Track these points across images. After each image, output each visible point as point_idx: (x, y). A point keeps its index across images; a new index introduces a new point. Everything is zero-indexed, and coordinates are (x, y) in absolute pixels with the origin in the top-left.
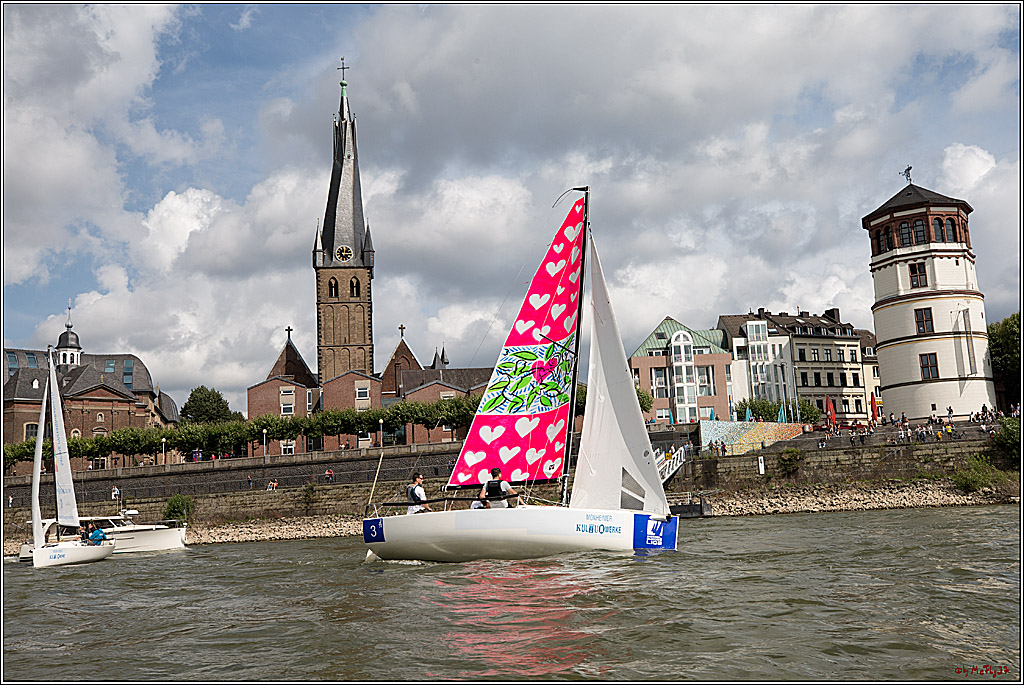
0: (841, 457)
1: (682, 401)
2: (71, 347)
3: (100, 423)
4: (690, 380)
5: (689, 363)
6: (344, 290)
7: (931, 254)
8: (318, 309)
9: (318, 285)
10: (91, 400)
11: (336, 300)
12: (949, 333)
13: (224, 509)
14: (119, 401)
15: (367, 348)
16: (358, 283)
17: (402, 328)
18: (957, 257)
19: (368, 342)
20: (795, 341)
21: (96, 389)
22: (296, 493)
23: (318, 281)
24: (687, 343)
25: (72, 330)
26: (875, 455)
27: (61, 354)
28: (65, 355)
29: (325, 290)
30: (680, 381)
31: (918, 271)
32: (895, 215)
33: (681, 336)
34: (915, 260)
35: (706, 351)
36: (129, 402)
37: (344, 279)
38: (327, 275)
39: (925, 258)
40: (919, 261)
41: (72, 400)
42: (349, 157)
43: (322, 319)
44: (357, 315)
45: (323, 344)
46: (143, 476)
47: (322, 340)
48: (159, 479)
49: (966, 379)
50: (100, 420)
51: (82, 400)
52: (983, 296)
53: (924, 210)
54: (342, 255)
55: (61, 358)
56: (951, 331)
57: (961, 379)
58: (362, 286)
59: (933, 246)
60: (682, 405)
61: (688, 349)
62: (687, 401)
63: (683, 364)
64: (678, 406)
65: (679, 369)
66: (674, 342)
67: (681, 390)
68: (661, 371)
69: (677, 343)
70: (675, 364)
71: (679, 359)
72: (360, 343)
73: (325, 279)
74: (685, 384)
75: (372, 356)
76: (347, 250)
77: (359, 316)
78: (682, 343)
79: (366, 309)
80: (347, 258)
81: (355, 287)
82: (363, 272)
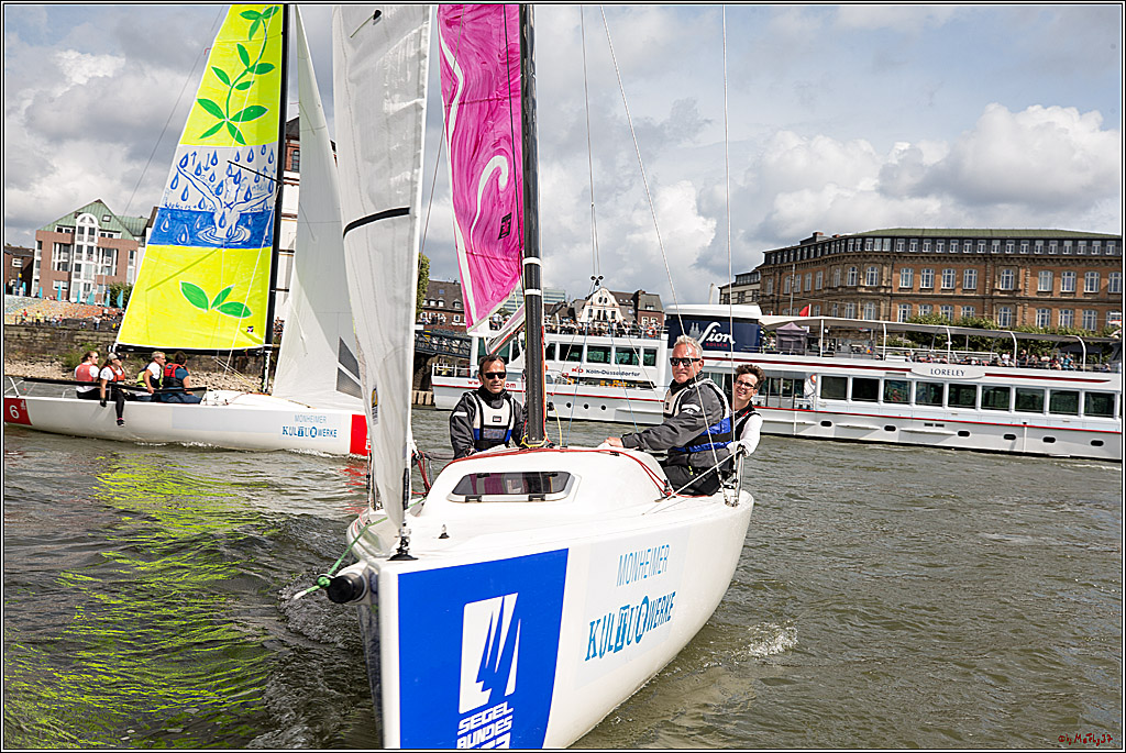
0: (22, 333)
1: (78, 277)
4: (89, 258)
5: (91, 244)
24: (92, 226)
26: (48, 335)
30: (79, 258)
33: (87, 219)
35: (115, 236)
60: (78, 280)
61: (92, 231)
62: (82, 276)
63: (85, 243)
64: (73, 280)
65: (80, 249)
66: (78, 223)
67: (78, 267)
68: (66, 247)
69: (82, 224)
70: (77, 243)
71: (81, 239)
74: (83, 262)
78: (87, 224)
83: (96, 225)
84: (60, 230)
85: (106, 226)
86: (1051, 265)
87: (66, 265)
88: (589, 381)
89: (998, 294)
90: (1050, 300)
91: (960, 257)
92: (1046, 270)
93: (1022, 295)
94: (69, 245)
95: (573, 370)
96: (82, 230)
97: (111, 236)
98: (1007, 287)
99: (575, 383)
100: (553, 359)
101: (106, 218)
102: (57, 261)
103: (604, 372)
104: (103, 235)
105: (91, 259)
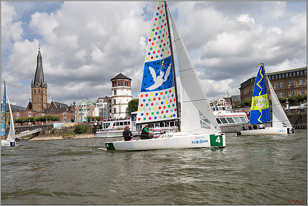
1: (83, 116)
6: (37, 92)
7: (117, 89)
8: (32, 96)
11: (35, 94)
15: (41, 103)
17: (52, 98)
20: (109, 103)
29: (33, 92)
30: (83, 112)
32: (113, 80)
34: (115, 89)
37: (37, 89)
38: (34, 88)
42: (39, 64)
43: (33, 98)
47: (33, 102)
52: (132, 97)
53: (116, 80)
56: (118, 104)
57: (120, 113)
59: (117, 87)
61: (85, 106)
63: (84, 109)
67: (83, 114)
68: (80, 110)
70: (82, 109)
72: (40, 102)
73: (33, 90)
74: (84, 113)
75: (42, 105)
76: (38, 84)
77: (40, 97)
78: (84, 104)
79: (41, 96)
80: (38, 85)
81: (39, 91)
82: (41, 88)
83: (85, 104)
84: (79, 106)
85: (88, 104)
86: (302, 78)
88: (119, 129)
89: (289, 88)
90: (303, 87)
91: (278, 79)
92: (301, 79)
93: (295, 87)
96: (83, 105)
97: (89, 106)
98: (291, 85)
99: (117, 130)
101: (88, 102)
104: (88, 106)
105: (85, 112)
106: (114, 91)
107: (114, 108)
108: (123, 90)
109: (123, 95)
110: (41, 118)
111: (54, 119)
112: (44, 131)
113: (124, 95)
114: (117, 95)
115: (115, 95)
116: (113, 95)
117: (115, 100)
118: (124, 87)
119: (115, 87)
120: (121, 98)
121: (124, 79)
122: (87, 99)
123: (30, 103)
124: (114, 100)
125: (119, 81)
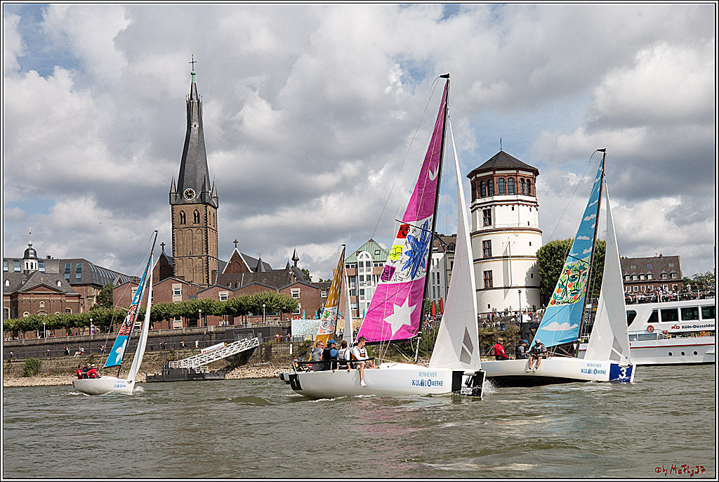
1: (363, 298)
2: (31, 258)
3: (42, 308)
5: (369, 273)
6: (190, 219)
7: (493, 204)
8: (173, 232)
9: (173, 216)
10: (35, 294)
11: (184, 226)
12: (500, 257)
13: (53, 366)
14: (54, 294)
15: (204, 258)
16: (198, 214)
17: (236, 242)
18: (513, 205)
19: (205, 254)
20: (448, 256)
21: (39, 286)
22: (86, 359)
23: (172, 213)
24: (368, 260)
25: (32, 247)
27: (25, 262)
28: (27, 264)
29: (178, 219)
30: (362, 285)
31: (488, 215)
32: (478, 176)
33: (364, 255)
34: (486, 207)
36: (61, 294)
37: (189, 211)
38: (178, 208)
39: (491, 206)
40: (489, 208)
41: (23, 294)
42: (195, 126)
43: (175, 239)
44: (197, 236)
45: (176, 256)
46: (34, 345)
47: (175, 253)
48: (42, 347)
49: (509, 288)
50: (42, 306)
51: (30, 294)
52: (541, 232)
53: (492, 173)
54: (188, 196)
55: (25, 265)
56: (502, 255)
57: (505, 288)
58: (200, 215)
59: (496, 198)
60: (363, 301)
61: (368, 264)
62: (366, 298)
63: (365, 274)
64: (360, 301)
65: (362, 277)
66: (359, 260)
67: (362, 291)
68: (353, 278)
69: (361, 260)
70: (360, 274)
71: (362, 271)
72: (199, 254)
73: (177, 212)
74: (365, 287)
75: (207, 263)
76: (191, 192)
77: (199, 237)
78: (364, 260)
79: (204, 232)
80: (190, 197)
81: (197, 217)
82: (201, 207)
83: (370, 259)
84: (348, 267)
85: (378, 258)
87: (354, 290)
88: (683, 335)
94: (355, 276)
95: (672, 328)
96: (362, 264)
97: (381, 265)
99: (673, 337)
100: (657, 321)
101: (377, 252)
102: (349, 289)
103: (694, 327)
104: (376, 265)
105: (370, 284)
106: (484, 211)
107: (485, 272)
108: (516, 206)
109: (517, 226)
110: (241, 304)
111: (285, 308)
112: (269, 348)
113: (521, 226)
114: (497, 227)
115: (485, 225)
116: (478, 226)
117: (489, 241)
118: (520, 197)
119: (488, 199)
120: (511, 236)
121: (518, 169)
122: (371, 240)
123: (163, 256)
124: (484, 242)
125: (502, 177)
